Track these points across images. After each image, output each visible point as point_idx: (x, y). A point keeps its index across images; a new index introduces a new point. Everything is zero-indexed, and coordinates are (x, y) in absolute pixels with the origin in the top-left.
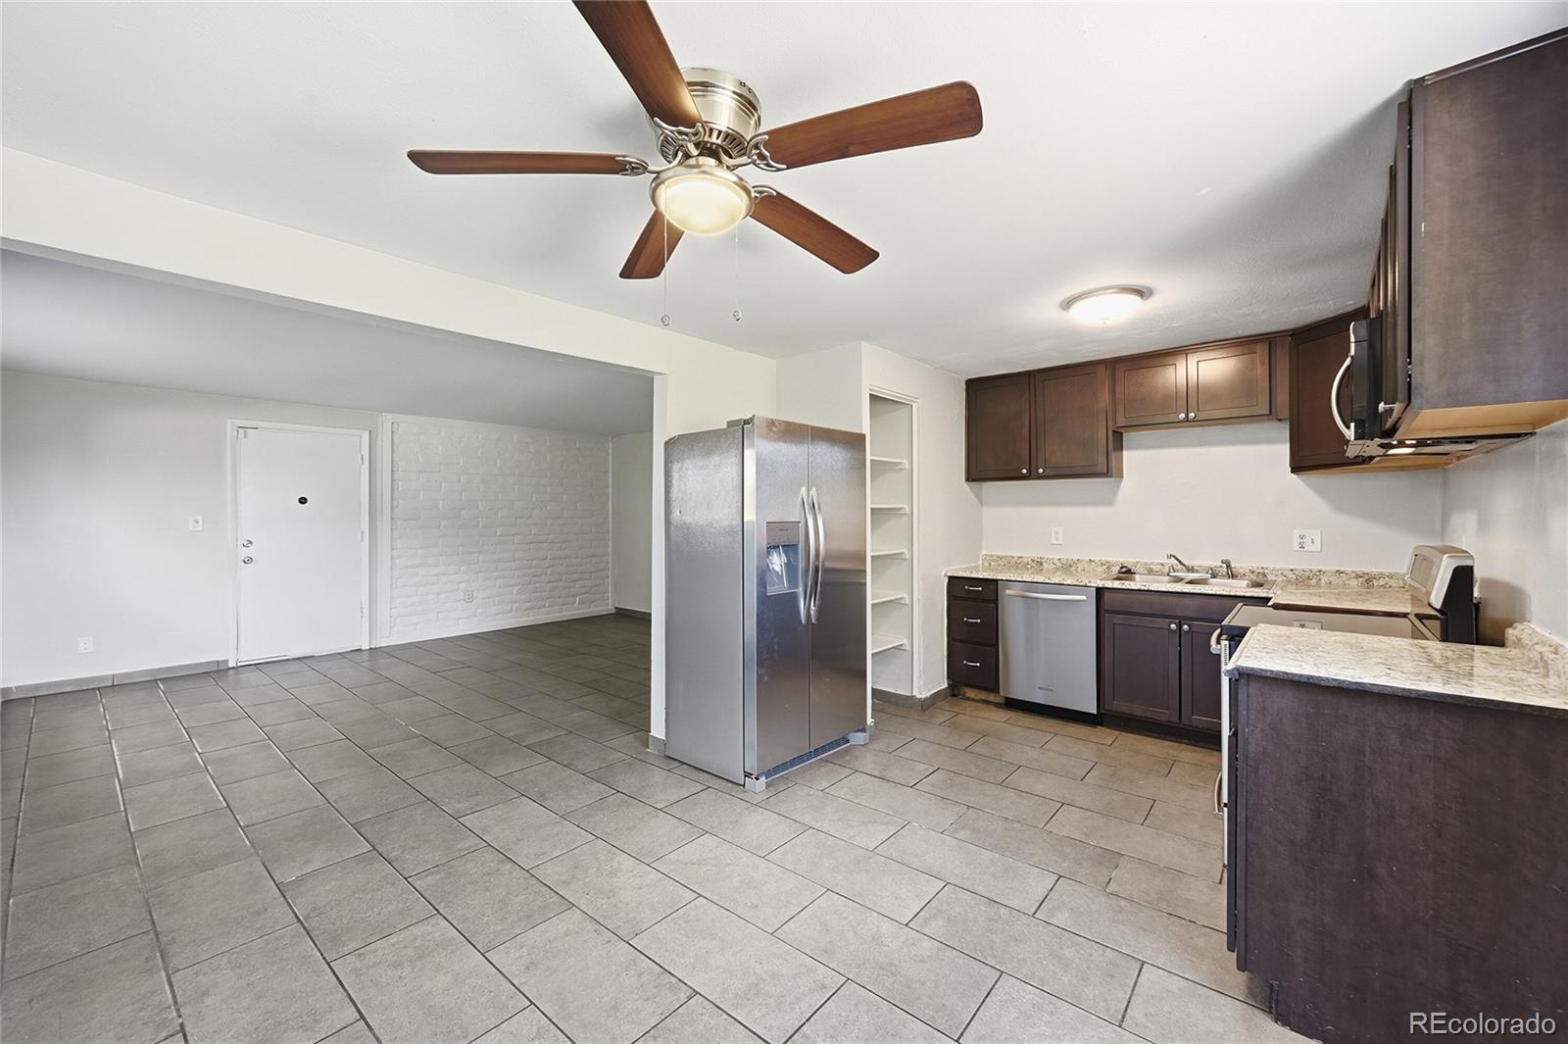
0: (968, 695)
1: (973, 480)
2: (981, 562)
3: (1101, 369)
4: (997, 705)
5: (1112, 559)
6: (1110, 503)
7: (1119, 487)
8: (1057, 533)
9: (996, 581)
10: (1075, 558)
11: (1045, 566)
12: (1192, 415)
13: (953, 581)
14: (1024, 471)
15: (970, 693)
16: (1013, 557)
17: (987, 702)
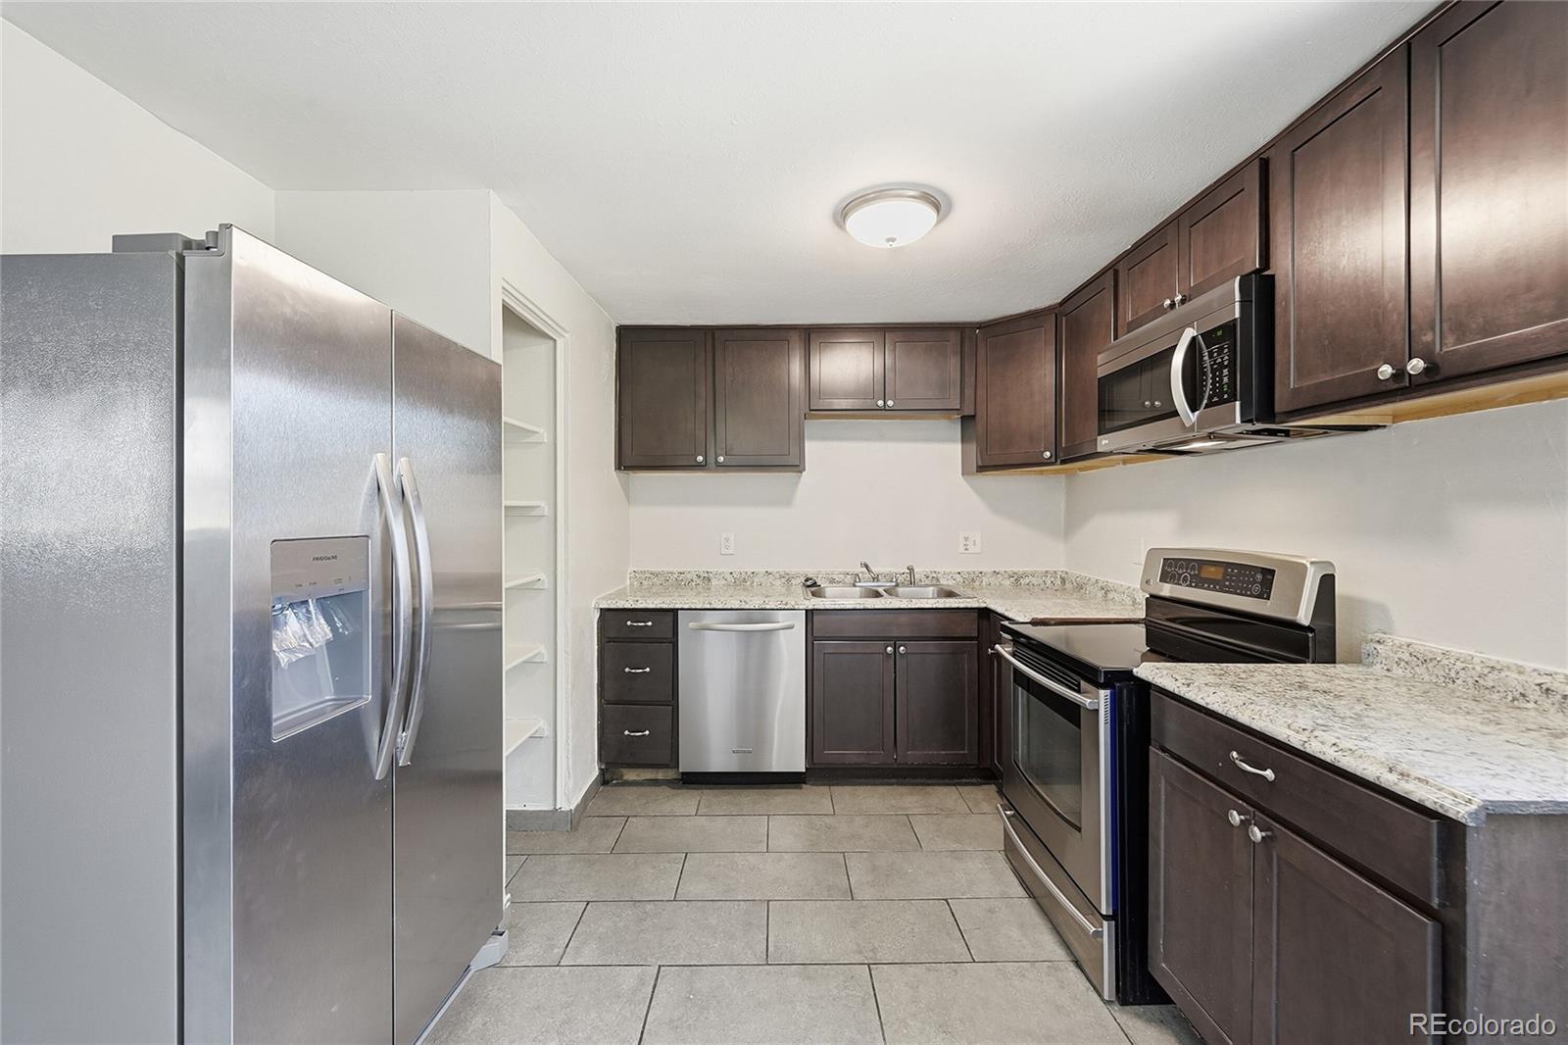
0: (626, 777)
1: (627, 468)
2: (628, 582)
3: (795, 337)
4: (671, 783)
5: (793, 570)
6: (788, 502)
7: (797, 484)
8: (727, 540)
9: (675, 612)
10: (750, 571)
11: (714, 582)
12: (890, 403)
13: (605, 613)
14: (700, 458)
15: (631, 775)
16: (672, 573)
17: (655, 782)
